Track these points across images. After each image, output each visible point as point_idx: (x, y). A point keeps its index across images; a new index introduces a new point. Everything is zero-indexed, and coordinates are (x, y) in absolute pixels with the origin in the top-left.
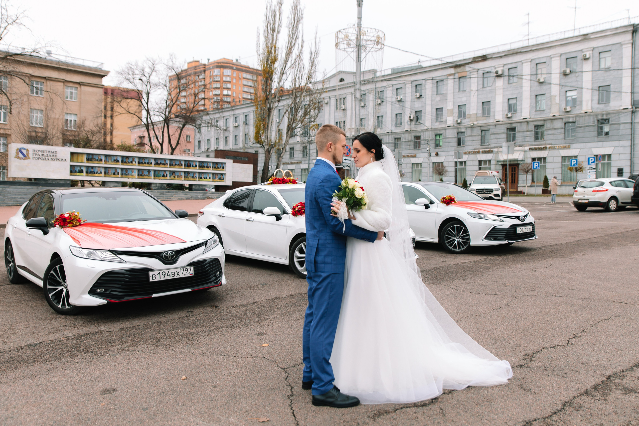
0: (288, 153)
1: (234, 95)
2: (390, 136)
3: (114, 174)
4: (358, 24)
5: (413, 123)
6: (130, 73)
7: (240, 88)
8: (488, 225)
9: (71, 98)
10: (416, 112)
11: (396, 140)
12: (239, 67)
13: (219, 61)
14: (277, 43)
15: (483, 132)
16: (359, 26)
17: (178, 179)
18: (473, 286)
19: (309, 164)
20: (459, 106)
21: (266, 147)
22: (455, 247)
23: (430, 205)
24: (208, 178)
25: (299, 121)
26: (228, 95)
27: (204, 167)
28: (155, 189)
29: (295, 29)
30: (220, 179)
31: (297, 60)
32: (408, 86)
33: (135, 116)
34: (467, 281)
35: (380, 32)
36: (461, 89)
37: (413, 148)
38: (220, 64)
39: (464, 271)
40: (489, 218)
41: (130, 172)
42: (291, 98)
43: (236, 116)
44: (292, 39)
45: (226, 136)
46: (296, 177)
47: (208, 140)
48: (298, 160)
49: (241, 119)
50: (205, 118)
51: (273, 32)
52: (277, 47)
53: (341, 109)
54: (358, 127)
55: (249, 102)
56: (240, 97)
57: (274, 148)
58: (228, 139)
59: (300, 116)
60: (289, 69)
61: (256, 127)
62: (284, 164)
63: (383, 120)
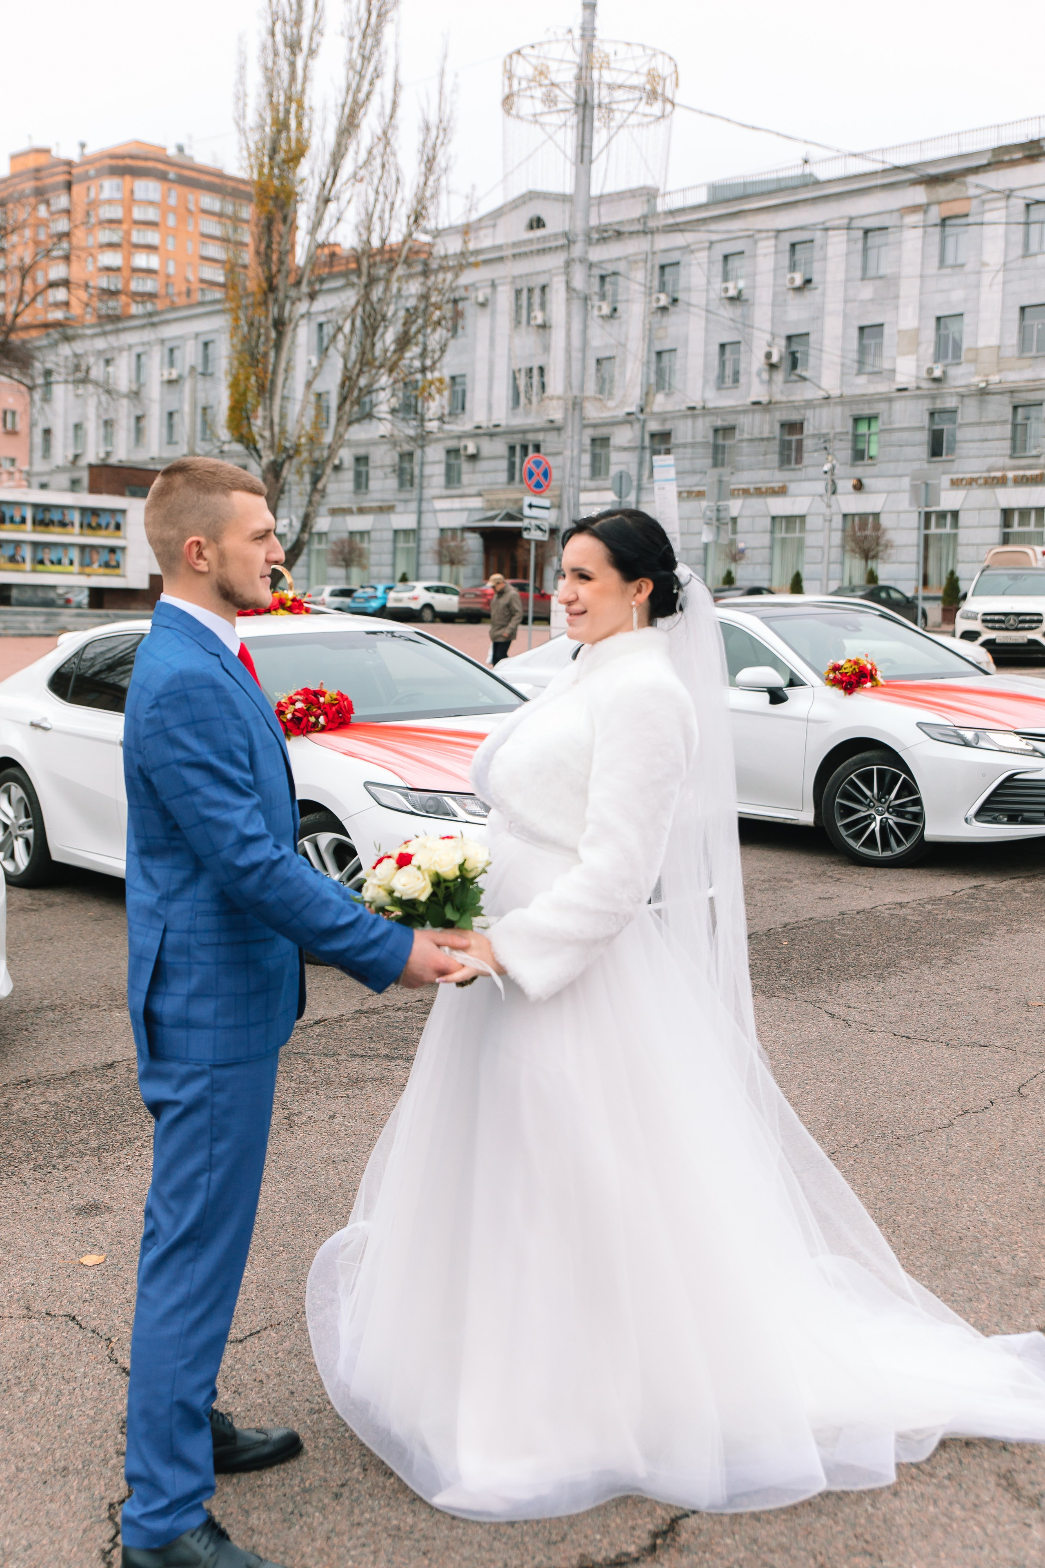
0: (348, 476)
1: (171, 269)
2: (700, 422)
4: (583, 29)
5: (779, 376)
7: (190, 246)
8: (986, 770)
10: (789, 338)
11: (721, 433)
12: (186, 173)
13: (119, 151)
14: (308, 92)
15: (1020, 410)
16: (588, 33)
18: (909, 1005)
19: (420, 513)
20: (939, 319)
21: (268, 457)
22: (871, 842)
23: (789, 692)
24: (66, 561)
25: (381, 366)
26: (150, 271)
27: (51, 523)
29: (370, 41)
30: (107, 565)
31: (375, 152)
32: (766, 246)
34: (892, 983)
35: (660, 57)
36: (950, 259)
37: (776, 464)
38: (121, 163)
39: (888, 939)
40: (995, 743)
42: (353, 285)
43: (169, 345)
44: (361, 76)
45: (139, 413)
46: (373, 559)
47: (78, 427)
48: (383, 501)
49: (190, 354)
50: (66, 350)
51: (294, 53)
52: (306, 105)
53: (532, 323)
54: (576, 392)
55: (218, 294)
56: (191, 277)
57: (295, 461)
58: (144, 423)
59: (386, 351)
60: (349, 184)
61: (234, 386)
62: (334, 512)
63: (677, 367)
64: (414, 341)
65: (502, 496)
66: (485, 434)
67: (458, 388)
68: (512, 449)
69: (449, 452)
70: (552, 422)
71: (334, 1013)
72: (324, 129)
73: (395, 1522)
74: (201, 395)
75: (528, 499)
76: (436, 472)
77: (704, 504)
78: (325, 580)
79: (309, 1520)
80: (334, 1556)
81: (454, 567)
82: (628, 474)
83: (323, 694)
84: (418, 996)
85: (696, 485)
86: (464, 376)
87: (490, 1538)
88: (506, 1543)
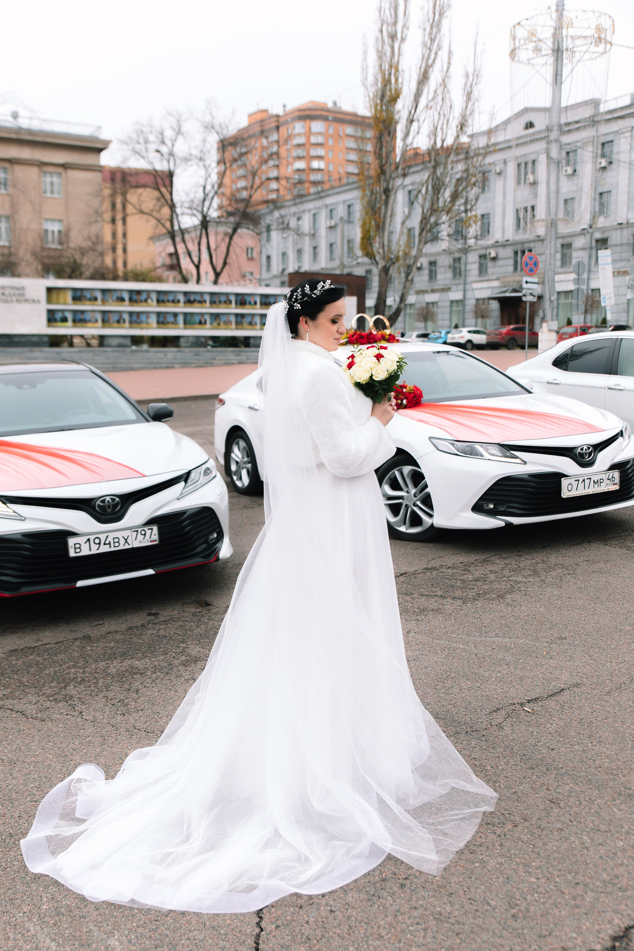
0: (426, 272)
1: (331, 168)
3: (118, 322)
4: (557, 6)
6: (141, 140)
7: (340, 155)
9: (52, 192)
12: (338, 116)
13: (304, 107)
14: (401, 62)
16: (560, 8)
17: (225, 327)
19: (465, 291)
21: (382, 264)
25: (442, 210)
26: (319, 170)
28: (186, 347)
29: (435, 30)
31: (438, 92)
33: (151, 218)
35: (603, 17)
38: (304, 113)
41: (143, 318)
42: (427, 168)
43: (329, 208)
44: (430, 50)
45: (314, 245)
46: (440, 317)
47: (284, 254)
48: (444, 285)
49: (341, 211)
50: (276, 214)
51: (393, 41)
52: (400, 69)
53: (527, 182)
54: (553, 216)
55: (355, 179)
56: (341, 171)
57: (396, 265)
58: (318, 250)
59: (445, 202)
60: (424, 111)
61: (363, 226)
62: (418, 292)
63: (612, 201)
64: (460, 195)
65: (511, 279)
66: (500, 246)
67: (486, 221)
68: (516, 253)
69: (480, 257)
70: (538, 236)
71: (411, 569)
72: (410, 82)
73: (438, 909)
74: (346, 233)
75: (525, 279)
76: (473, 268)
77: (627, 278)
78: (413, 329)
79: (384, 902)
80: (398, 929)
81: (484, 320)
82: (582, 262)
83: (405, 387)
84: (461, 560)
85: (623, 268)
86: (489, 214)
87: (501, 928)
88: (511, 933)
